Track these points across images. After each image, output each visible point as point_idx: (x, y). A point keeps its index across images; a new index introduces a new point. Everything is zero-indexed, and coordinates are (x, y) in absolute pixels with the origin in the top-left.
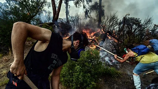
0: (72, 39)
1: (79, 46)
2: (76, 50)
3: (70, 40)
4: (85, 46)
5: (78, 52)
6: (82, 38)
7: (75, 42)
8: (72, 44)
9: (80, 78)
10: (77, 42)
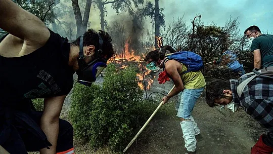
0: (81, 42)
1: (94, 57)
2: (89, 63)
3: (76, 45)
4: (105, 57)
5: (92, 67)
6: (101, 41)
7: (86, 49)
8: (81, 52)
9: (101, 119)
10: (90, 49)
